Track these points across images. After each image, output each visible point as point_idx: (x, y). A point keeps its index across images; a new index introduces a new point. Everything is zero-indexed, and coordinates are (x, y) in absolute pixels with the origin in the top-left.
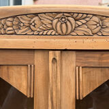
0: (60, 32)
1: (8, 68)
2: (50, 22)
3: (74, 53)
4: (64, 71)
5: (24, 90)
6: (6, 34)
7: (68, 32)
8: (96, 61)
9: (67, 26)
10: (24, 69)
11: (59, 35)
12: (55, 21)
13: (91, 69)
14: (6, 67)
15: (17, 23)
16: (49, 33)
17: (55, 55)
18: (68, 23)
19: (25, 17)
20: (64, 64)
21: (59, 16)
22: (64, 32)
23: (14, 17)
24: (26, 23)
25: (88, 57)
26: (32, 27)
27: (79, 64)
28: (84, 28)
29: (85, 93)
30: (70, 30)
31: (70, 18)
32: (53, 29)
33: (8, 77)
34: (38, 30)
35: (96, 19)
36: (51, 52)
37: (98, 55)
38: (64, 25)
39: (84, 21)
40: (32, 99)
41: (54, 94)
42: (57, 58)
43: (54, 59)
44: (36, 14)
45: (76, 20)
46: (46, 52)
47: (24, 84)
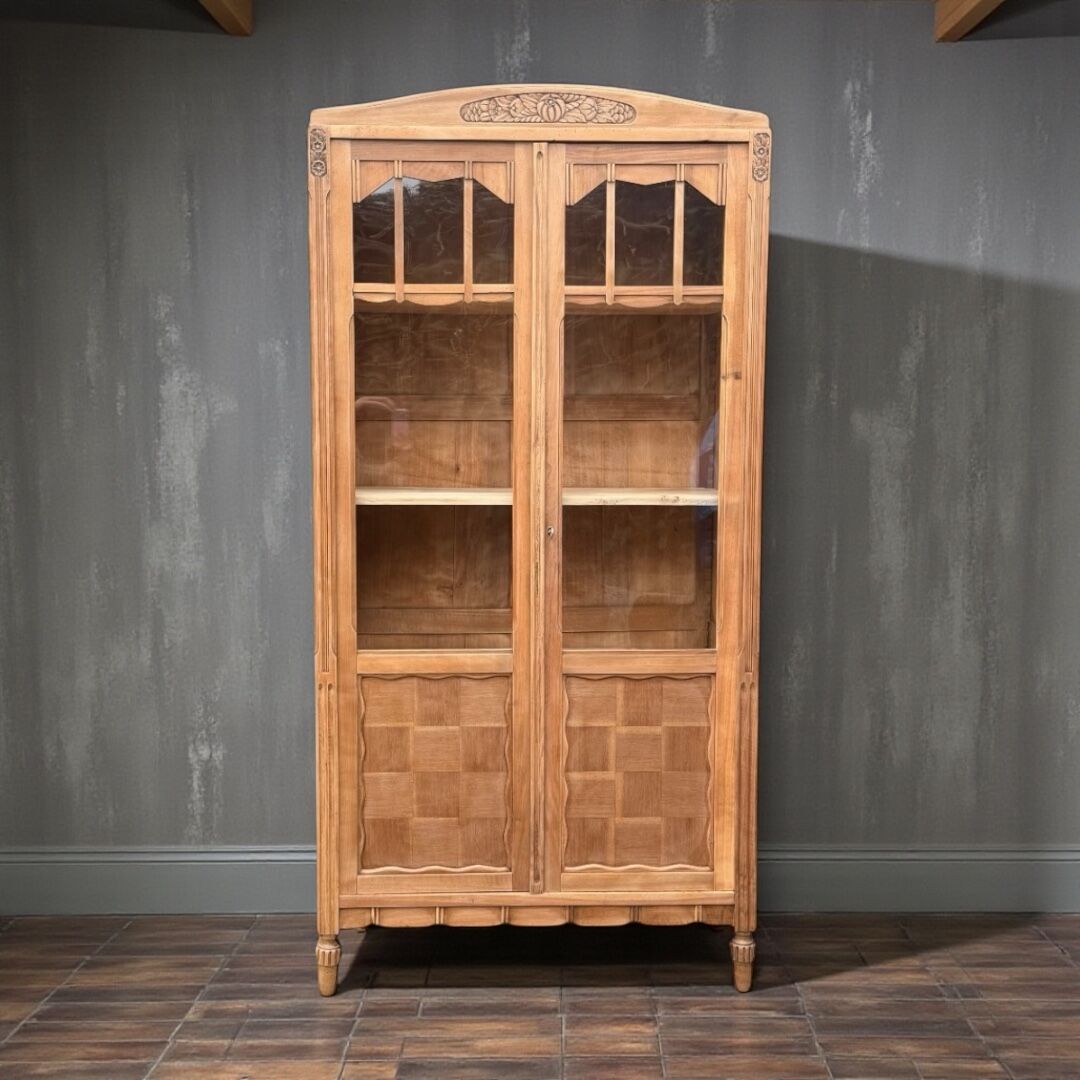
0: (546, 118)
1: (482, 167)
2: (534, 105)
3: (564, 146)
4: (551, 168)
5: (502, 195)
6: (480, 121)
7: (557, 118)
8: (591, 156)
9: (555, 110)
10: (502, 166)
11: (546, 122)
12: (541, 104)
13: (584, 167)
14: (480, 165)
15: (493, 107)
16: (533, 120)
17: (540, 147)
18: (556, 106)
19: (503, 99)
20: (551, 159)
21: (545, 97)
22: (552, 117)
23: (490, 99)
24: (505, 106)
25: (580, 151)
26: (512, 112)
27: (570, 161)
28: (576, 113)
29: (576, 198)
30: (558, 114)
31: (559, 101)
32: (538, 114)
33: (483, 178)
34: (520, 115)
35: (590, 101)
36: (535, 144)
37: (592, 148)
38: (551, 110)
39: (576, 105)
40: (511, 207)
41: (540, 199)
42: (544, 152)
43: (540, 153)
44: (517, 96)
45: (566, 103)
46: (529, 146)
47: (503, 186)
